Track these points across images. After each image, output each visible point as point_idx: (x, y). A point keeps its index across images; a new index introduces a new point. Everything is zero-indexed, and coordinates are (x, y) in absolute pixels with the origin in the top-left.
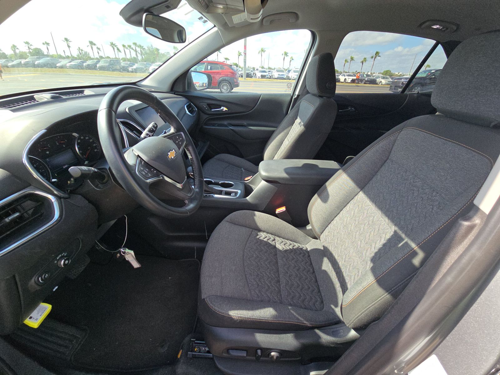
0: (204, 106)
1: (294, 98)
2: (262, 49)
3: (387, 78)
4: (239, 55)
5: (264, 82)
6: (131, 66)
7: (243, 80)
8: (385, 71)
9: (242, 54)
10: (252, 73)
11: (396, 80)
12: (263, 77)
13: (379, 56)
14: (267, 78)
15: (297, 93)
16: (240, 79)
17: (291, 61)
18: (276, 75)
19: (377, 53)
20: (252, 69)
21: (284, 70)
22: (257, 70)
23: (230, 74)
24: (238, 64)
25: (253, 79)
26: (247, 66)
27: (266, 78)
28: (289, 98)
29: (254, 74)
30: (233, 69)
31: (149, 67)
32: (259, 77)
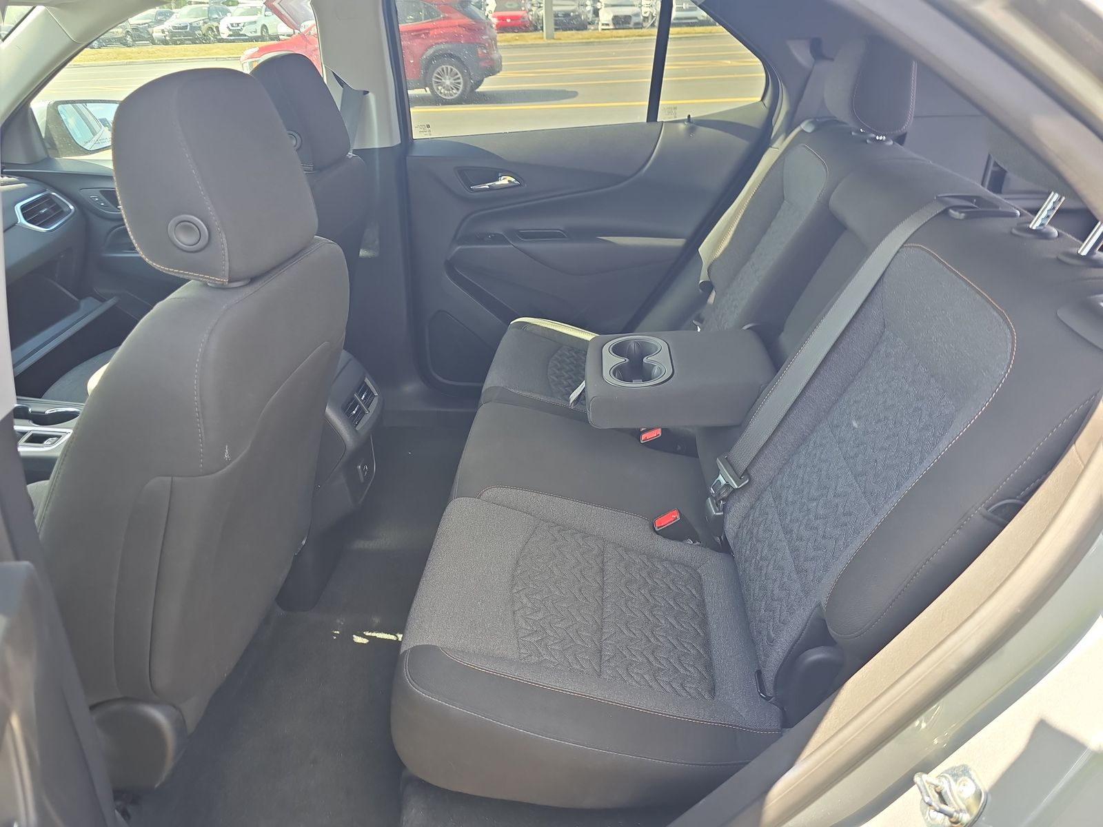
6: (160, 22)
7: (545, 41)
25: (586, 33)
27: (631, 26)
31: (218, 20)
32: (608, 25)
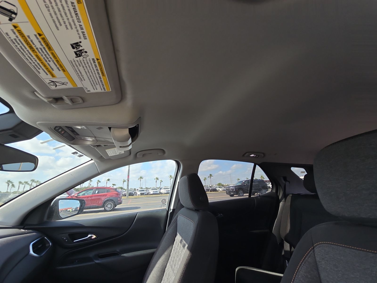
0: (64, 237)
1: (170, 212)
2: (140, 177)
3: (221, 187)
4: (124, 182)
5: (142, 198)
8: (218, 184)
9: (126, 181)
10: (134, 192)
11: (228, 188)
12: (142, 194)
13: (212, 176)
14: (146, 195)
15: (172, 207)
16: (123, 198)
17: (161, 182)
18: (151, 192)
19: (211, 175)
20: (133, 190)
21: (157, 188)
22: (137, 190)
23: (115, 195)
24: (123, 187)
25: (135, 196)
26: (130, 188)
27: (144, 195)
28: (165, 213)
29: (135, 193)
30: (117, 192)
32: (139, 195)
